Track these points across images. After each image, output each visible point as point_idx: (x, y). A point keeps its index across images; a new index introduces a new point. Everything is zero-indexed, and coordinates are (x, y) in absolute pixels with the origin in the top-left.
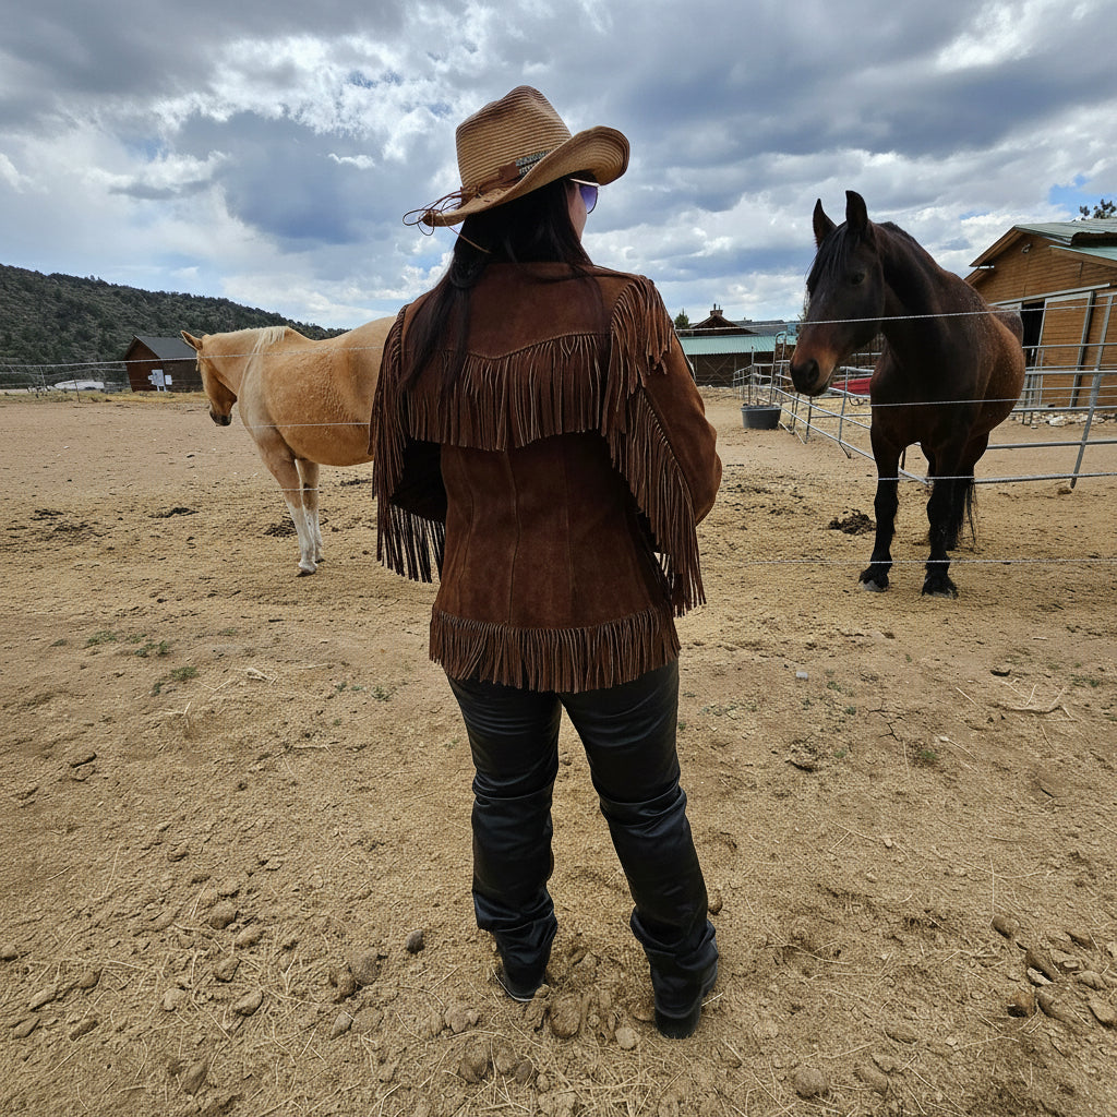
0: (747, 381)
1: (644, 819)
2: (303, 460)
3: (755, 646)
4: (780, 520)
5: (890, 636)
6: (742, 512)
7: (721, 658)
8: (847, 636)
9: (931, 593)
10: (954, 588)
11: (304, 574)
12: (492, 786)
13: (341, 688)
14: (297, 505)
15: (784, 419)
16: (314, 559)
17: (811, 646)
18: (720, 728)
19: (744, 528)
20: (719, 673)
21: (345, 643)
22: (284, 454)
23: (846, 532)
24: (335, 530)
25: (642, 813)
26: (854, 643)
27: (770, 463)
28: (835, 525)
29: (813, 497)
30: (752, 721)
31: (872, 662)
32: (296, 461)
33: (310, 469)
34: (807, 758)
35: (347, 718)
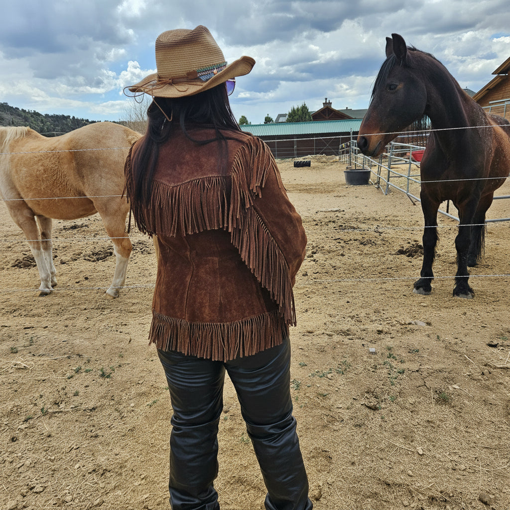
0: (348, 152)
1: (273, 434)
2: (39, 216)
3: (346, 333)
4: (366, 249)
5: (429, 324)
6: (342, 244)
7: (323, 341)
8: (402, 325)
9: (458, 295)
10: (471, 290)
11: (43, 294)
12: (183, 420)
13: (78, 371)
14: (39, 249)
15: (373, 177)
16: (50, 284)
17: (380, 332)
18: (322, 385)
19: (343, 255)
20: (322, 350)
21: (80, 342)
22: (26, 213)
23: (408, 256)
24: (63, 263)
25: (272, 431)
26: (407, 329)
27: (364, 209)
28: (401, 252)
29: (389, 233)
30: (341, 380)
31: (415, 340)
32: (36, 217)
33: (46, 222)
34: (373, 402)
35: (82, 390)
